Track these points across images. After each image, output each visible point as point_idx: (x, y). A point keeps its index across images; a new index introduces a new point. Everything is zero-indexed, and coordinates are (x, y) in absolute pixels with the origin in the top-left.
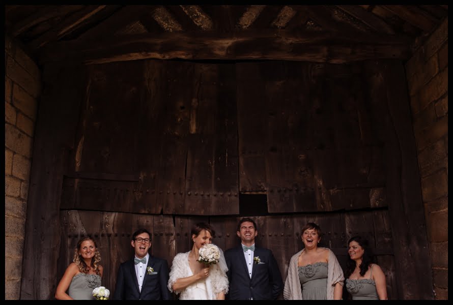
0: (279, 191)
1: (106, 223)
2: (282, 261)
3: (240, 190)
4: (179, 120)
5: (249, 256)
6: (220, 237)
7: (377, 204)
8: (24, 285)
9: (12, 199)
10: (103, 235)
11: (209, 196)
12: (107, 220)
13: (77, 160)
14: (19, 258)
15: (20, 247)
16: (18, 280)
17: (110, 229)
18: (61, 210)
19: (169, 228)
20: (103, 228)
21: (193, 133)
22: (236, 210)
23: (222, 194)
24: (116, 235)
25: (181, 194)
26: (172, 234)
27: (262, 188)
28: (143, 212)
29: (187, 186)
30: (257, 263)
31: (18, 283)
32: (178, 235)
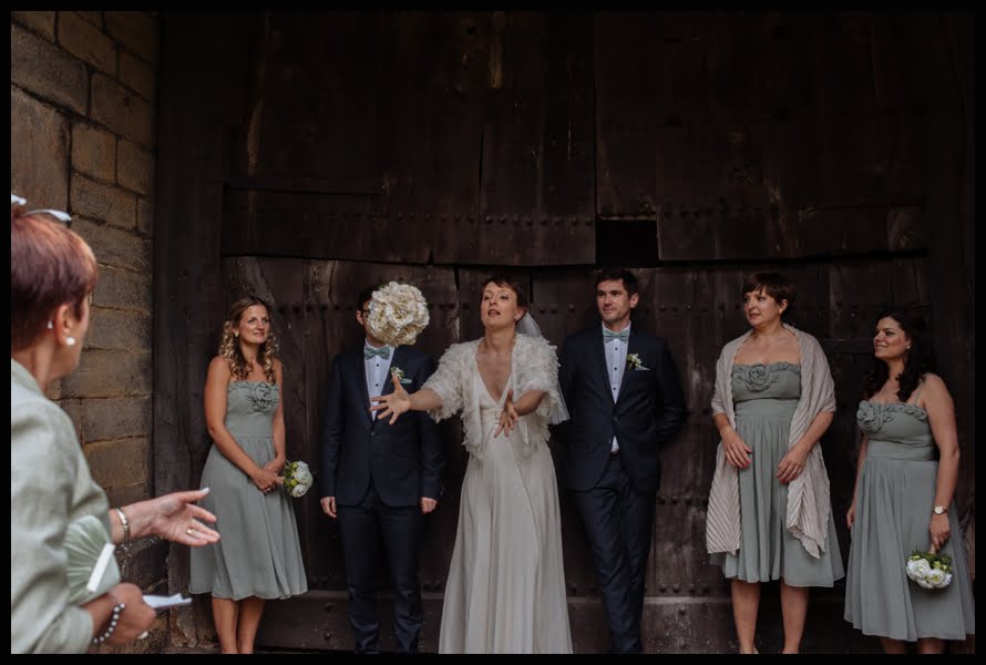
0: (683, 214)
1: (317, 283)
2: (687, 363)
3: (599, 212)
4: (465, 57)
5: (617, 352)
6: (554, 312)
7: (903, 244)
8: (159, 407)
9: (121, 232)
10: (309, 308)
11: (530, 224)
12: (317, 277)
13: (250, 149)
14: (146, 352)
15: (144, 333)
16: (146, 397)
17: (324, 295)
18: (223, 256)
19: (447, 292)
20: (310, 293)
21: (495, 86)
22: (589, 255)
23: (557, 219)
24: (337, 308)
25: (471, 221)
26: (452, 306)
27: (647, 206)
28: (391, 259)
29: (484, 205)
30: (634, 366)
31: (147, 402)
32: (465, 307)
